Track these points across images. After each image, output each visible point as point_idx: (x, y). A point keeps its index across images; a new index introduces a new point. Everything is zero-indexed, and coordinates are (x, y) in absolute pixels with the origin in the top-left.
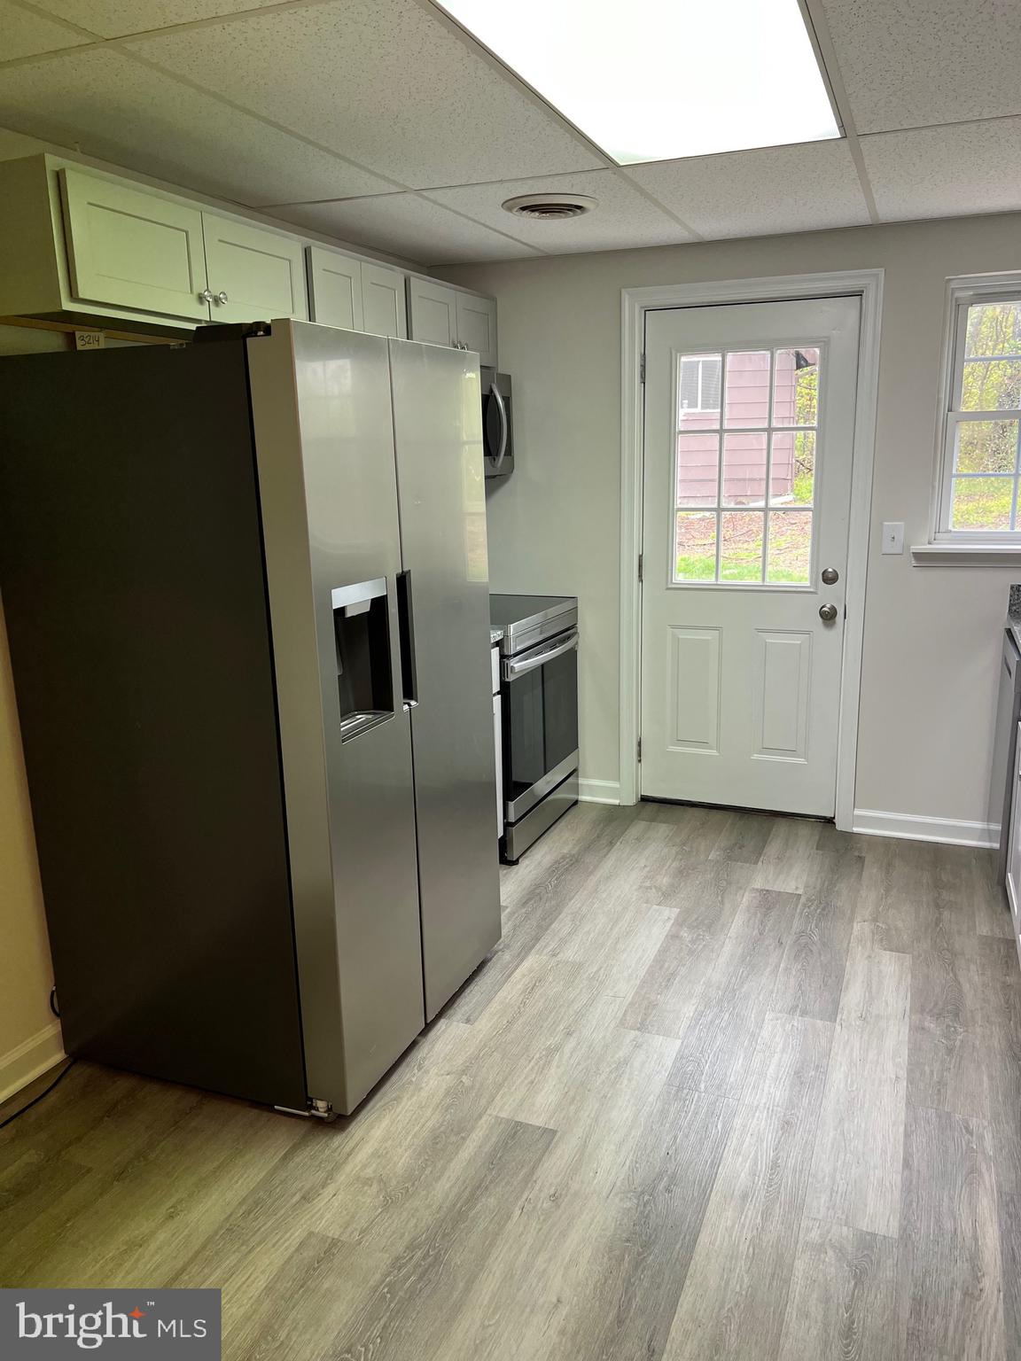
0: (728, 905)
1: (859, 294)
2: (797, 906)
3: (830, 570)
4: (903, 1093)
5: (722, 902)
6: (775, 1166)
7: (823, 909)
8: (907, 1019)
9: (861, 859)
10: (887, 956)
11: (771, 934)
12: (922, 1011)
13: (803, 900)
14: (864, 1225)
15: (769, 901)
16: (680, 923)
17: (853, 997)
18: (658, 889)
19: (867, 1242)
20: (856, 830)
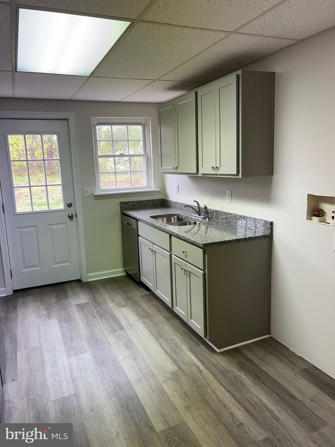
0: (70, 313)
1: (67, 120)
2: (90, 305)
3: (69, 203)
4: (153, 338)
5: (68, 312)
6: (140, 369)
7: (98, 304)
8: (140, 322)
9: (96, 288)
10: (123, 309)
11: (89, 315)
12: (142, 319)
13: (90, 303)
14: (169, 371)
15: (81, 307)
16: (60, 322)
17: (123, 322)
18: (44, 316)
19: (173, 373)
20: (89, 280)
